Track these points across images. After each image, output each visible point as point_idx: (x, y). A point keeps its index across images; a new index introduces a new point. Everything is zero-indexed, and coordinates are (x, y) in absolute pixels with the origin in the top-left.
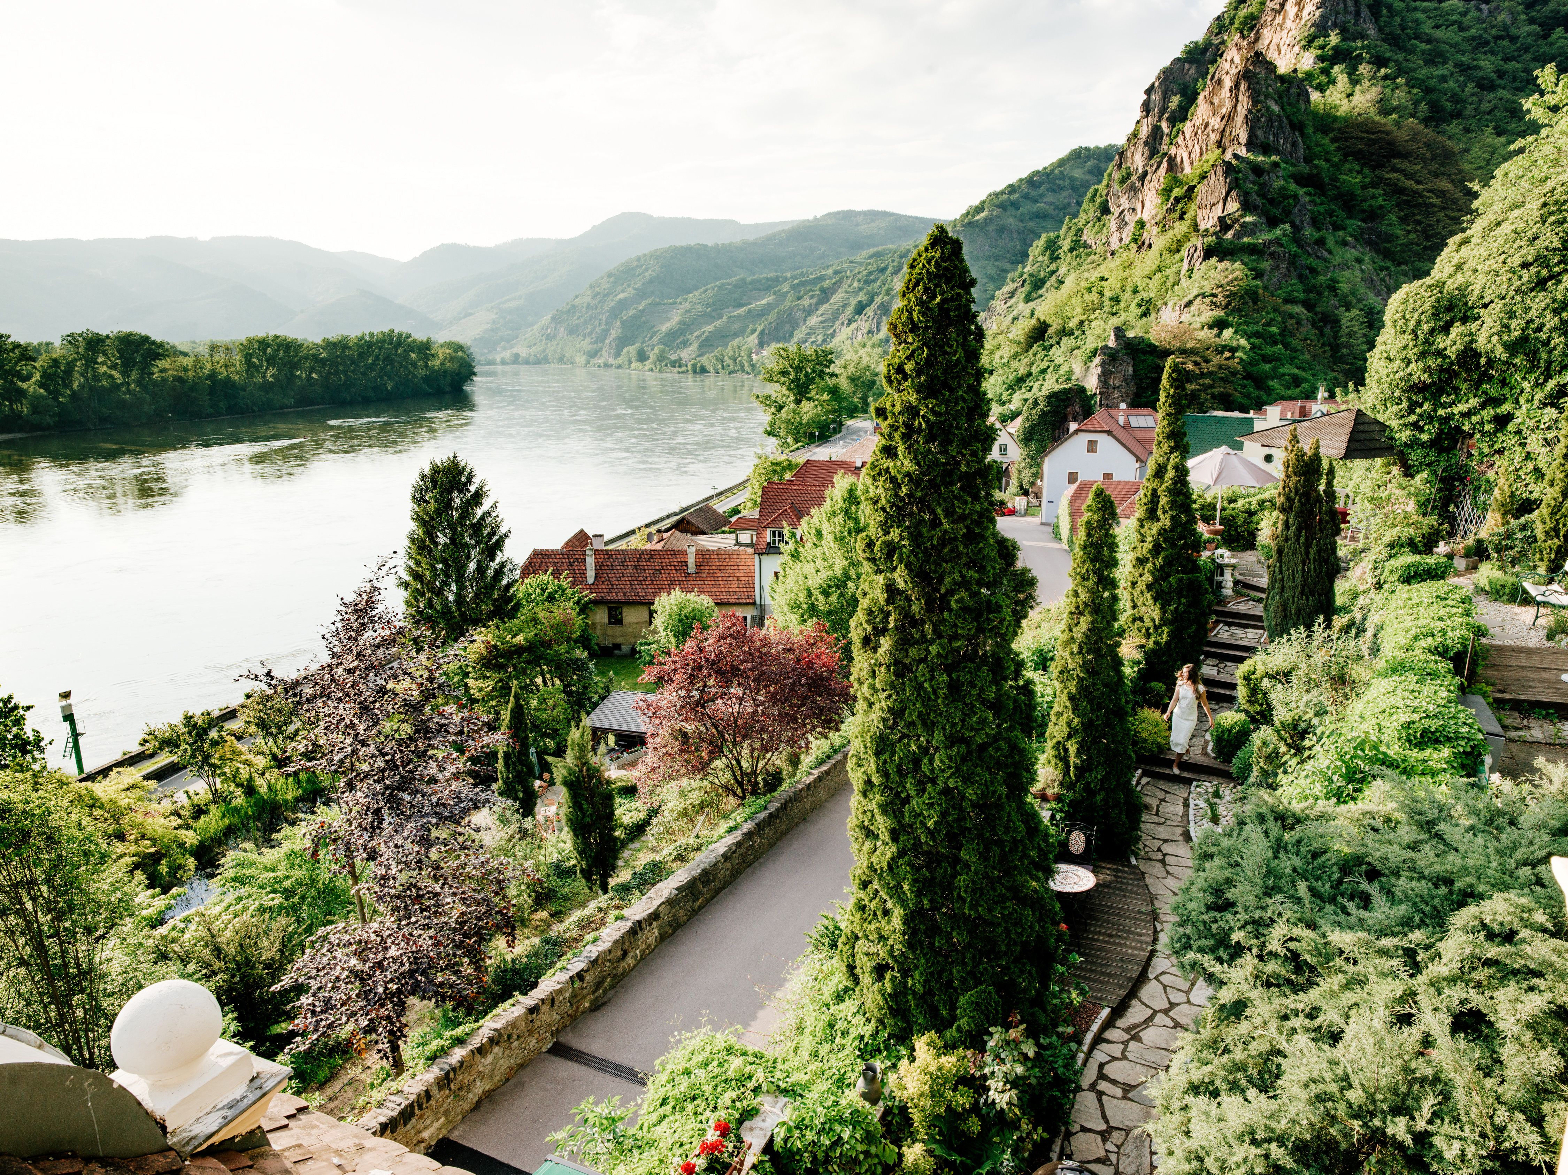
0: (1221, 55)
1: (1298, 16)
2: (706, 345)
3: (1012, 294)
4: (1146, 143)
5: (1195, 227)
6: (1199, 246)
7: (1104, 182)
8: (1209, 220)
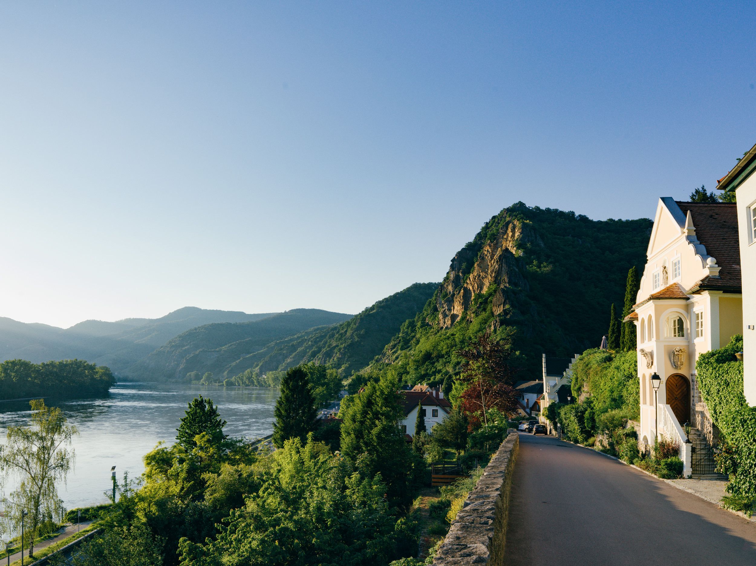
0: (482, 249)
1: (513, 236)
2: (232, 372)
3: (394, 346)
4: (453, 282)
5: (492, 313)
6: (498, 321)
7: (434, 298)
8: (498, 311)
